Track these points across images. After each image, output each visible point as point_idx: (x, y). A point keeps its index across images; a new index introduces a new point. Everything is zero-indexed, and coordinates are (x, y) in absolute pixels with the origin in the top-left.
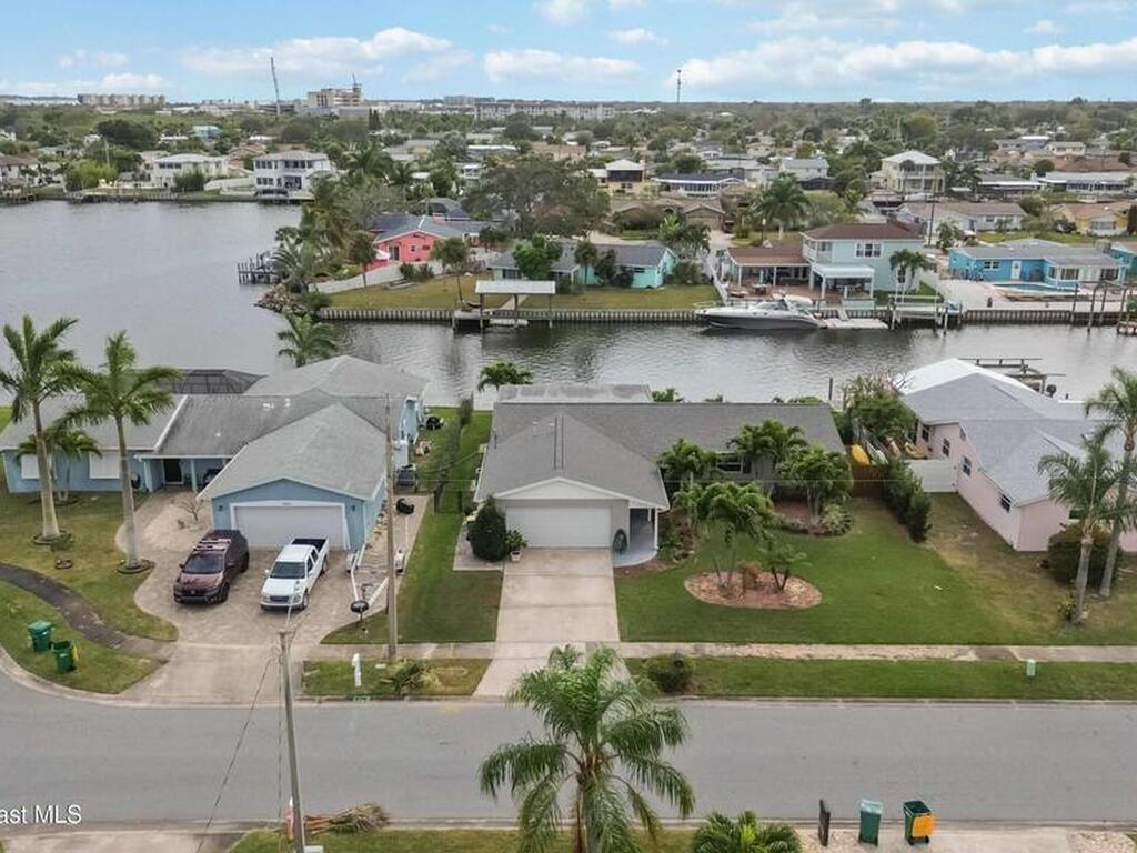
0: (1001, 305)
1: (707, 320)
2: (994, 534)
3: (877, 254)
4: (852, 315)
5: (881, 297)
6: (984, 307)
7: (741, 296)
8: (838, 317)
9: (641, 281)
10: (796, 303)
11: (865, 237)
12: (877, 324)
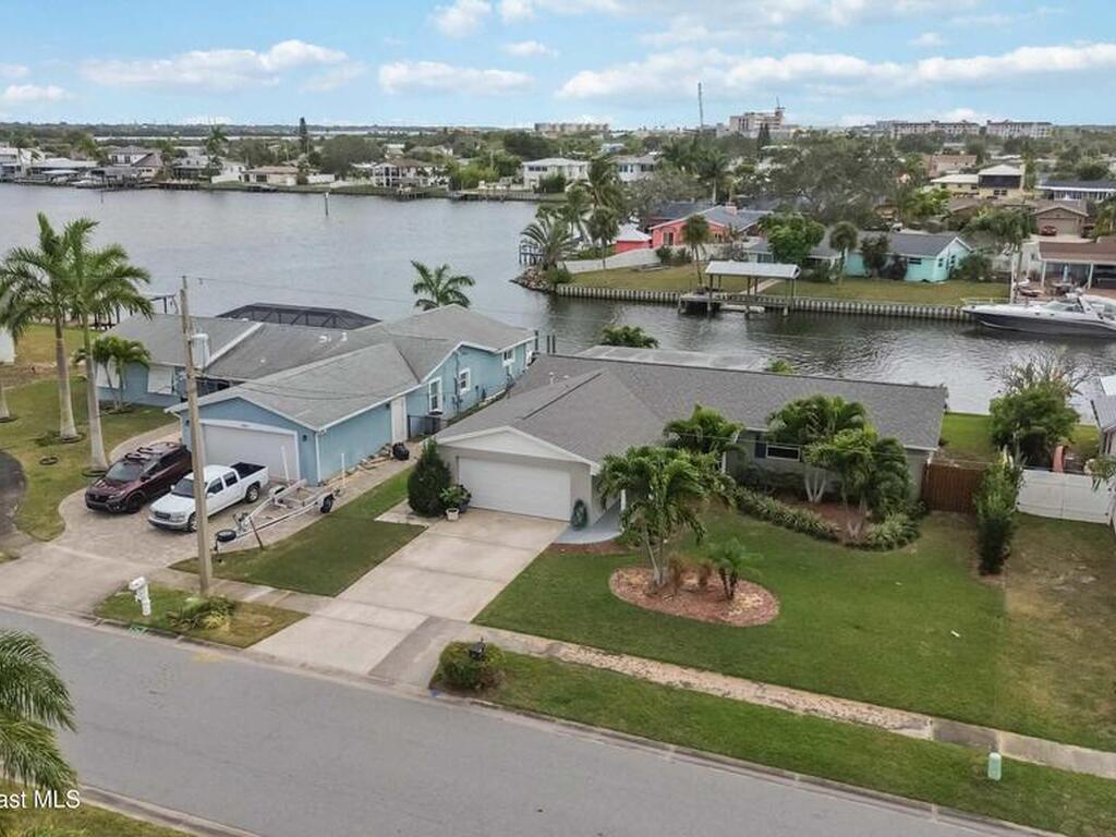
9: (915, 273)
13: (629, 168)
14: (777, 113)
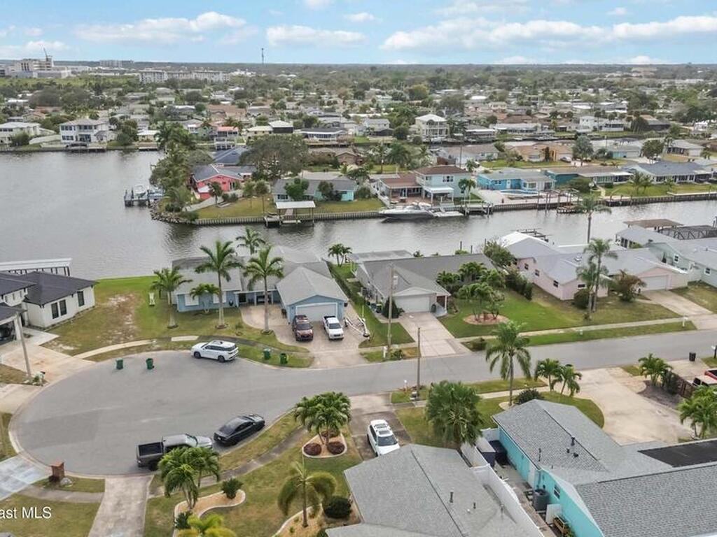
0: (508, 202)
1: (383, 216)
2: (552, 296)
3: (452, 180)
4: (447, 210)
5: (457, 200)
6: (500, 204)
7: (395, 203)
8: (440, 211)
9: (345, 197)
10: (424, 206)
11: (445, 173)
12: (457, 214)
13: (73, 128)
14: (47, 60)
